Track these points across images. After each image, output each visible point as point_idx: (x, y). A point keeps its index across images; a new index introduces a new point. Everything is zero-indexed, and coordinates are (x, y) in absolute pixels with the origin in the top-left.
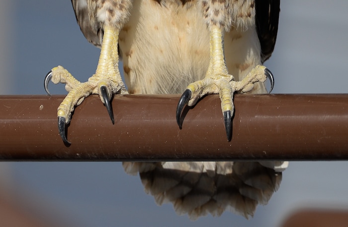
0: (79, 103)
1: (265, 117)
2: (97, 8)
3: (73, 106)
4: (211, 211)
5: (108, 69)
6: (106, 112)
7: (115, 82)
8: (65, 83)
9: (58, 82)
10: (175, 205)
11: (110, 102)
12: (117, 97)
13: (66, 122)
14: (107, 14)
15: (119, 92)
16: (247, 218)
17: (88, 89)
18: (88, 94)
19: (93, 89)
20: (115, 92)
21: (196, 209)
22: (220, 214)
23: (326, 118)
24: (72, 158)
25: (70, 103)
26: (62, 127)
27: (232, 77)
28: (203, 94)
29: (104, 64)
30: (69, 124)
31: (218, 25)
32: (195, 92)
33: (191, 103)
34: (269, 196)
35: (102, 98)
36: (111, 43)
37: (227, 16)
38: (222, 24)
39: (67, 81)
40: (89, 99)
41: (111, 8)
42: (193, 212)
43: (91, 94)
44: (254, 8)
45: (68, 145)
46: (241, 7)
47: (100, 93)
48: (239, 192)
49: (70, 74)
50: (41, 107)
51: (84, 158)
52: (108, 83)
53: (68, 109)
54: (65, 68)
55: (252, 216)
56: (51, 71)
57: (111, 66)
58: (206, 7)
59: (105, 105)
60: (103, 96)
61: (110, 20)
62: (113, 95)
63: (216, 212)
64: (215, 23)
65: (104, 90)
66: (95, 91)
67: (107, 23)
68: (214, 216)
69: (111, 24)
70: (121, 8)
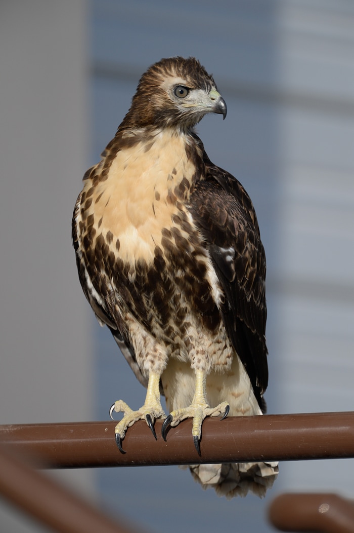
0: (130, 425)
1: (261, 431)
2: (143, 361)
3: (126, 426)
4: (240, 494)
5: (152, 401)
6: (151, 432)
7: (158, 410)
8: (124, 412)
9: (118, 411)
10: (216, 490)
11: (153, 425)
12: (158, 421)
13: (121, 437)
14: (150, 363)
15: (160, 418)
16: (261, 498)
17: (137, 415)
18: (138, 419)
19: (142, 415)
20: (156, 417)
21: (230, 492)
22: (245, 495)
23: (304, 430)
24: (129, 464)
25: (123, 424)
26: (118, 440)
27: (207, 405)
28: (184, 418)
29: (149, 398)
30: (123, 439)
31: (201, 369)
32: (175, 417)
33: (172, 424)
34: (273, 482)
35: (147, 422)
36: (154, 383)
37: (207, 363)
38: (203, 369)
39: (125, 410)
40: (138, 422)
41: (152, 359)
42: (229, 494)
43: (140, 419)
44: (230, 359)
45: (124, 453)
46: (218, 359)
47: (146, 419)
48: (253, 481)
49: (127, 406)
50: (106, 429)
51: (137, 463)
52: (151, 412)
53: (122, 428)
54: (124, 401)
55: (264, 496)
56: (114, 404)
57: (154, 400)
58: (193, 357)
59: (149, 427)
60: (148, 421)
61: (152, 368)
62: (155, 419)
63: (243, 495)
64: (198, 369)
65: (148, 417)
66: (143, 417)
67: (150, 370)
68: (241, 497)
69: (153, 371)
70: (160, 359)
